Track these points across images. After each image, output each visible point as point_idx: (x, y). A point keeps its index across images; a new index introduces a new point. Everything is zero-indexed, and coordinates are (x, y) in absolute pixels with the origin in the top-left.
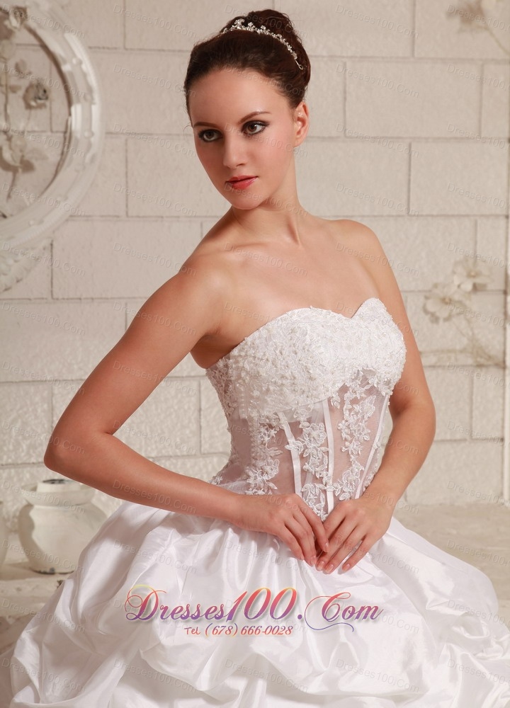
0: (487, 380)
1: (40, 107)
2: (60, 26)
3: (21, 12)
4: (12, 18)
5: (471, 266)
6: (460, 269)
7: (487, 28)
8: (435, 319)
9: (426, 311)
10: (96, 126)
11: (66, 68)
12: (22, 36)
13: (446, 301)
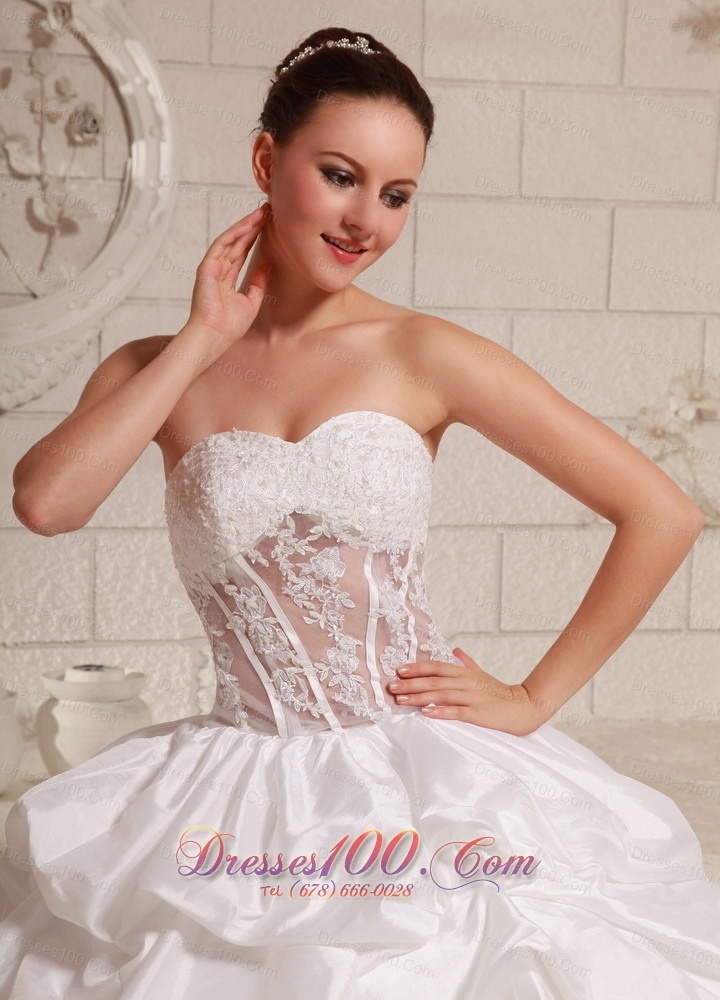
0: (713, 546)
1: (88, 143)
2: (119, 31)
3: (64, 9)
4: (51, 17)
5: (695, 385)
6: (679, 389)
10: (165, 171)
11: (126, 91)
12: (67, 44)
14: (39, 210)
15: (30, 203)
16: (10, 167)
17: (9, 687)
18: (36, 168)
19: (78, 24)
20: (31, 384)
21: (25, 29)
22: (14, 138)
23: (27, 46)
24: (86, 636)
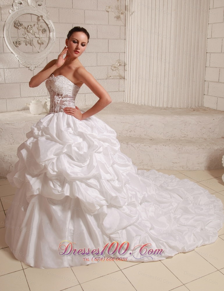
0: (122, 81)
1: (45, 33)
2: (48, 19)
3: (42, 16)
4: (40, 17)
5: (119, 61)
6: (117, 62)
7: (121, 20)
8: (113, 70)
9: (111, 69)
10: (54, 36)
11: (49, 26)
12: (42, 21)
13: (115, 67)
14: (39, 41)
15: (38, 41)
16: (35, 36)
17: (41, 101)
18: (39, 36)
19: (43, 18)
20: (39, 64)
21: (36, 19)
22: (36, 33)
23: (37, 21)
24: (47, 95)
